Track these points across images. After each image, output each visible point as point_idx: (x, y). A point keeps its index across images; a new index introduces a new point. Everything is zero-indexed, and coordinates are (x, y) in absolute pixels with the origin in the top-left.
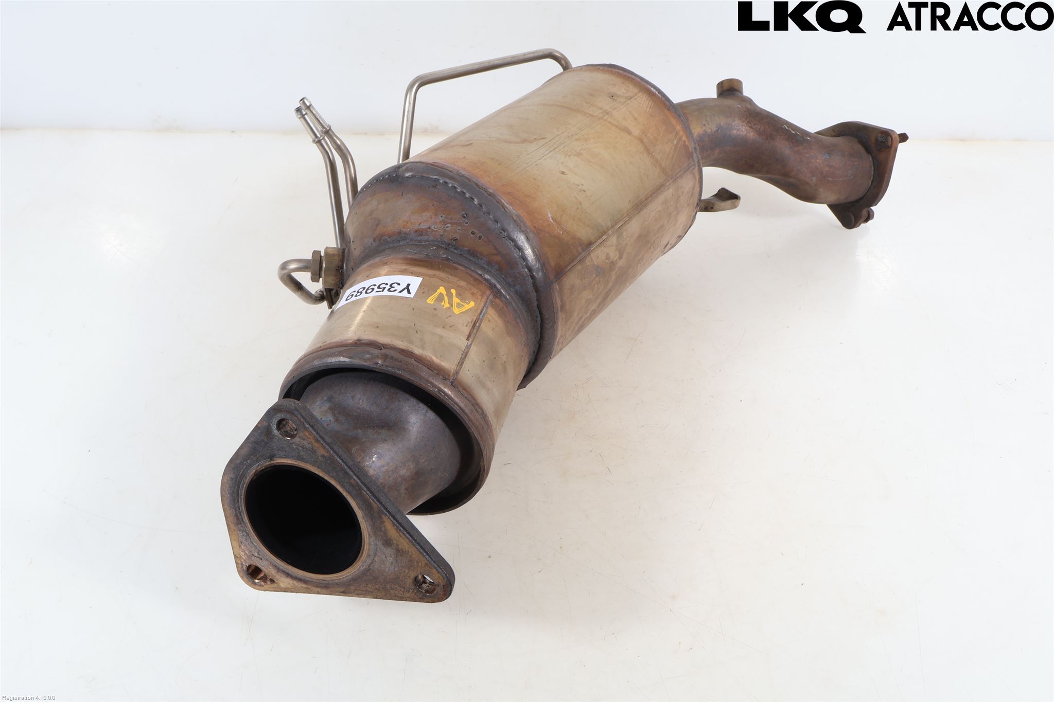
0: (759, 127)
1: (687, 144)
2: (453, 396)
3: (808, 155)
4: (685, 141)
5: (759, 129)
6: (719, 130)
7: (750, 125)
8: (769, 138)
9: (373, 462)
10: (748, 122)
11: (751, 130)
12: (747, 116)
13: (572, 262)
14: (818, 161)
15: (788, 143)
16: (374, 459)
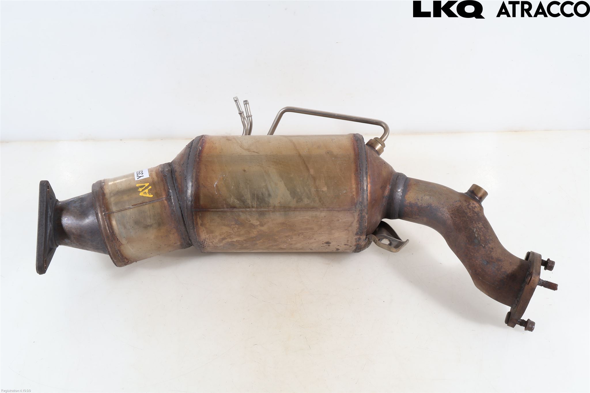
0: (457, 220)
1: (354, 197)
2: (100, 218)
3: (472, 254)
4: (354, 195)
5: (456, 221)
6: (429, 208)
7: (452, 216)
8: (458, 230)
9: (64, 220)
10: (452, 213)
11: (451, 219)
12: (454, 210)
13: (216, 208)
14: (477, 261)
15: (466, 239)
16: (65, 219)
